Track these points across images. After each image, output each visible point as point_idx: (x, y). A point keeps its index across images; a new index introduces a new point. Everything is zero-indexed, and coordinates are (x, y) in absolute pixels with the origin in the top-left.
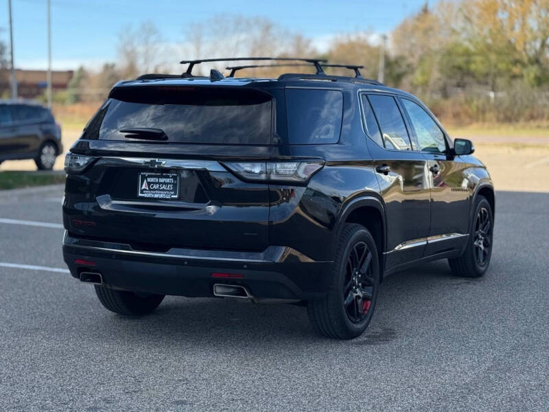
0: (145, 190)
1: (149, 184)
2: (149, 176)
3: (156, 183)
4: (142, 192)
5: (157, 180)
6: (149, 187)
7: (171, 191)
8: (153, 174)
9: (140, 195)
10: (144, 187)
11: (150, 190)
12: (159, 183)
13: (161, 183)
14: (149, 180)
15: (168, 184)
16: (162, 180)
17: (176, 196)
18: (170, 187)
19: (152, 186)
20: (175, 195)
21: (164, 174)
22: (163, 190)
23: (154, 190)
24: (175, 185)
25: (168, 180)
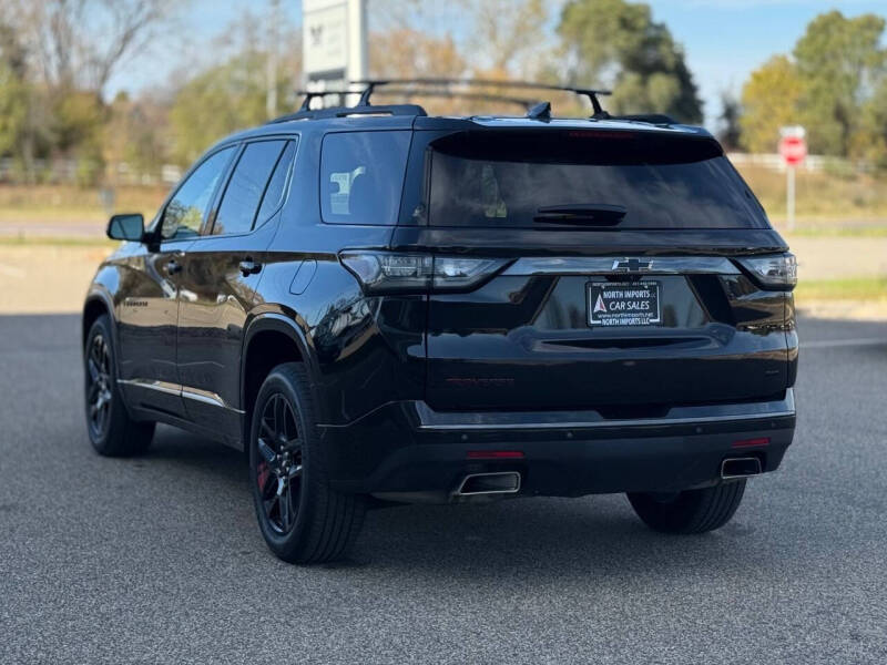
0: (600, 312)
1: (607, 302)
2: (608, 289)
3: (620, 300)
4: (595, 318)
5: (621, 294)
6: (607, 307)
7: (648, 311)
8: (615, 284)
9: (592, 322)
10: (597, 308)
11: (609, 312)
12: (626, 300)
13: (629, 299)
14: (606, 295)
15: (641, 299)
16: (629, 294)
17: (658, 320)
18: (645, 305)
19: (613, 306)
20: (656, 317)
21: (635, 284)
22: (634, 311)
23: (618, 311)
24: (653, 302)
25: (641, 294)
